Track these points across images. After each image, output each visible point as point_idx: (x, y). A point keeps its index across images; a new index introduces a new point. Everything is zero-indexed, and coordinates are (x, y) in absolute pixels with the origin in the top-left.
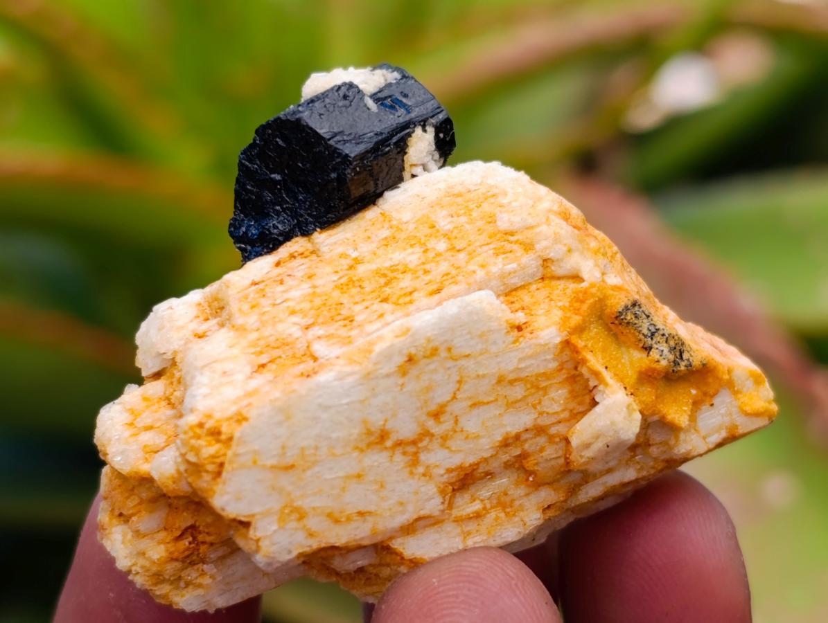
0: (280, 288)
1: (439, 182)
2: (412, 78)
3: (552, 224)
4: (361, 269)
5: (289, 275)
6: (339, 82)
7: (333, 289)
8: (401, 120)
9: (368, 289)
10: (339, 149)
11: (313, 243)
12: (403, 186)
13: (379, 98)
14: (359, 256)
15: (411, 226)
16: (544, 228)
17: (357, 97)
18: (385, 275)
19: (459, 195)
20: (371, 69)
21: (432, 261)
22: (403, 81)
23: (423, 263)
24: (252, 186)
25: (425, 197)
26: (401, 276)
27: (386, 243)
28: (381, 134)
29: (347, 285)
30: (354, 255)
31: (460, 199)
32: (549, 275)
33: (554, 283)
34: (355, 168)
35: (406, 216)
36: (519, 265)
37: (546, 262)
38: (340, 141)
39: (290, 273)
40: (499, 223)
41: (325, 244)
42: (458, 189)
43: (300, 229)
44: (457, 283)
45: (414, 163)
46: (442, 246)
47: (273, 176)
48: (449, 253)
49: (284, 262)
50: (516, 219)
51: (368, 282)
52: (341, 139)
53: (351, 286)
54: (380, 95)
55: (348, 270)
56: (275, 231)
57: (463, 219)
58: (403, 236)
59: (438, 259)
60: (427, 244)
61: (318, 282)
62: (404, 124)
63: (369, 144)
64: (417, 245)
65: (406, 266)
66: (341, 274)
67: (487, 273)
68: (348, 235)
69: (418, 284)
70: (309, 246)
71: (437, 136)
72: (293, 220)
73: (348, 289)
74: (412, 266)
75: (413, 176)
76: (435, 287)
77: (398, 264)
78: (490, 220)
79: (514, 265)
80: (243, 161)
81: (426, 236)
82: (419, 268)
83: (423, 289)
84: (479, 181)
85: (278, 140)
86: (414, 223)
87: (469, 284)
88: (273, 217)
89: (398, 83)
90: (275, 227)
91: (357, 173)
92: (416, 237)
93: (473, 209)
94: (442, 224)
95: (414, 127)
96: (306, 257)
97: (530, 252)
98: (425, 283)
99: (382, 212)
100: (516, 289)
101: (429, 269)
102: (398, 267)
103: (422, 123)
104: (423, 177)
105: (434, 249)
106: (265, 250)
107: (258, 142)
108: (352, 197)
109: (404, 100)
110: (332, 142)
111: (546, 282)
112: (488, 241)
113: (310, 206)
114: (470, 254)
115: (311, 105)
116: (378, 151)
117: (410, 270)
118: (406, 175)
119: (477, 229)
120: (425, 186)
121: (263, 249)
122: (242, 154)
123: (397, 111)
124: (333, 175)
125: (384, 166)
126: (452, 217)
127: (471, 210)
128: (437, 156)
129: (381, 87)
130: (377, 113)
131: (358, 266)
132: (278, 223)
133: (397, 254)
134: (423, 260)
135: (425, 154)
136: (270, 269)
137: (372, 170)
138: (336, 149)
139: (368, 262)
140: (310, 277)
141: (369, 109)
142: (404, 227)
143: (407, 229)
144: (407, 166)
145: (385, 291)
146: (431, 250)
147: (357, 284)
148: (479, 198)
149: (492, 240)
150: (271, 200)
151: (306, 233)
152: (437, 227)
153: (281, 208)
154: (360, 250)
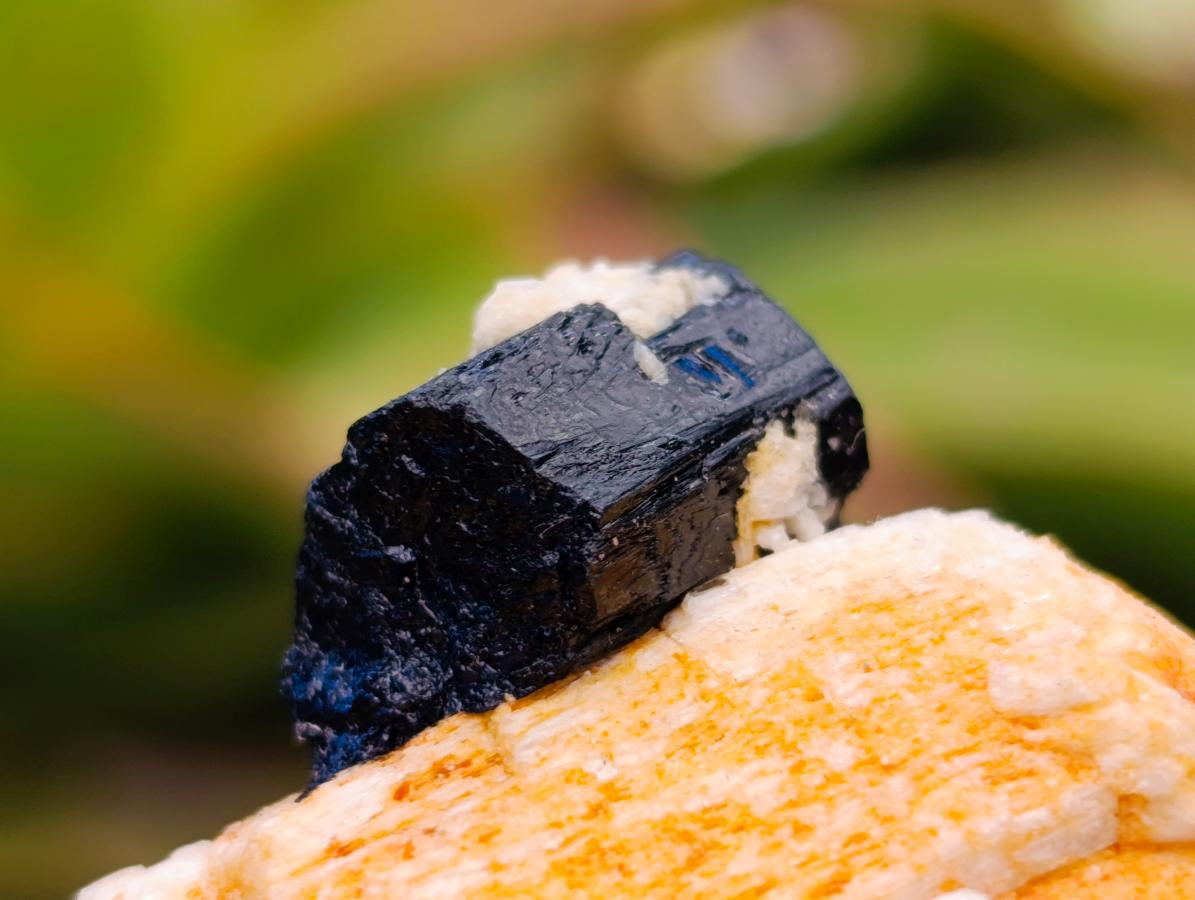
0: (405, 870)
1: (829, 569)
2: (758, 292)
3: (1144, 697)
4: (625, 817)
5: (430, 832)
6: (567, 305)
7: (548, 877)
8: (730, 406)
9: (642, 878)
10: (565, 489)
11: (495, 734)
12: (733, 577)
13: (672, 348)
14: (617, 779)
15: (758, 695)
16: (1119, 711)
17: (614, 345)
18: (687, 837)
19: (884, 606)
20: (651, 267)
21: (815, 799)
22: (732, 302)
23: (793, 804)
24: (340, 573)
25: (795, 612)
26: (729, 839)
27: (691, 740)
28: (678, 445)
29: (586, 862)
30: (605, 774)
31: (885, 620)
32: (1133, 838)
33: (1147, 861)
34: (609, 540)
35: (744, 667)
36: (1054, 812)
37: (1128, 804)
38: (567, 468)
39: (431, 825)
40: (995, 691)
41: (527, 741)
42: (881, 590)
43: (462, 694)
44: (885, 866)
45: (763, 517)
46: (840, 753)
47: (392, 551)
48: (862, 776)
49: (417, 787)
50: (1043, 682)
51: (639, 855)
52: (572, 460)
53: (595, 865)
54: (674, 340)
55: (585, 818)
56: (398, 697)
57: (897, 677)
58: (736, 722)
59: (831, 792)
60: (801, 746)
61: (507, 854)
62: (737, 417)
63: (646, 473)
64: (773, 748)
65: (745, 810)
66: (568, 831)
67: (970, 835)
68: (589, 717)
69: (779, 865)
70: (485, 742)
71: (823, 447)
72: (445, 670)
73: (588, 874)
74: (760, 810)
75: (763, 552)
76: (825, 874)
77: (724, 806)
78: (969, 679)
79: (1040, 815)
80: (318, 509)
81: (797, 723)
82: (781, 817)
83: (791, 880)
84: (937, 568)
85: (405, 459)
86: (765, 685)
87: (919, 868)
88: (391, 658)
89: (719, 307)
90: (397, 687)
91: (617, 552)
92: (770, 723)
93: (923, 647)
94: (841, 690)
95: (763, 424)
96: (476, 774)
97: (1082, 774)
98: (795, 861)
99: (680, 651)
100: (1044, 879)
101: (808, 822)
102: (725, 813)
103: (784, 413)
104: (788, 556)
105: (820, 761)
106: (371, 748)
107: (354, 461)
108: (600, 616)
109: (738, 353)
110: (545, 470)
111: (1128, 856)
112: (968, 740)
113: (489, 633)
114: (918, 778)
115: (492, 368)
116: (668, 491)
117: (757, 823)
118: (743, 549)
119: (935, 706)
120: (793, 580)
121: (365, 743)
122: (315, 488)
123: (719, 382)
124: (550, 558)
125: (684, 528)
126: (868, 670)
127: (918, 651)
128: (822, 495)
129: (678, 316)
130: (666, 387)
131: (616, 807)
132: (406, 674)
133: (720, 774)
134: (791, 794)
135: (791, 494)
136: (379, 808)
137: (654, 540)
138: (558, 487)
139: (644, 797)
140: (484, 839)
141: (644, 376)
142: (739, 695)
143: (747, 703)
144: (744, 525)
145: (688, 884)
146: (810, 766)
147: (613, 859)
148: (937, 617)
149: (976, 739)
150: (387, 614)
151: (477, 707)
152: (828, 697)
153: (413, 636)
154: (620, 761)
